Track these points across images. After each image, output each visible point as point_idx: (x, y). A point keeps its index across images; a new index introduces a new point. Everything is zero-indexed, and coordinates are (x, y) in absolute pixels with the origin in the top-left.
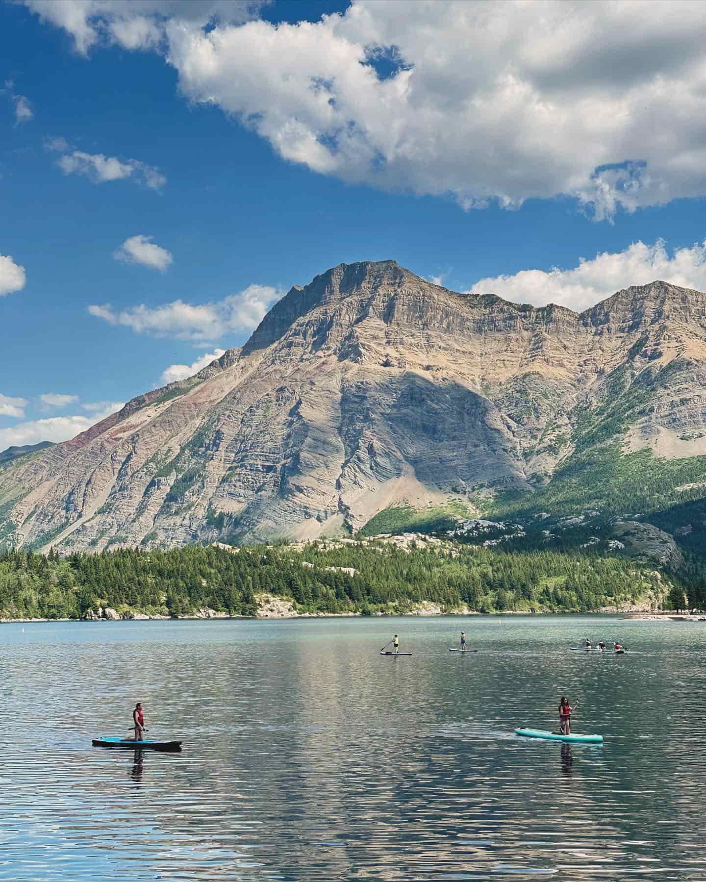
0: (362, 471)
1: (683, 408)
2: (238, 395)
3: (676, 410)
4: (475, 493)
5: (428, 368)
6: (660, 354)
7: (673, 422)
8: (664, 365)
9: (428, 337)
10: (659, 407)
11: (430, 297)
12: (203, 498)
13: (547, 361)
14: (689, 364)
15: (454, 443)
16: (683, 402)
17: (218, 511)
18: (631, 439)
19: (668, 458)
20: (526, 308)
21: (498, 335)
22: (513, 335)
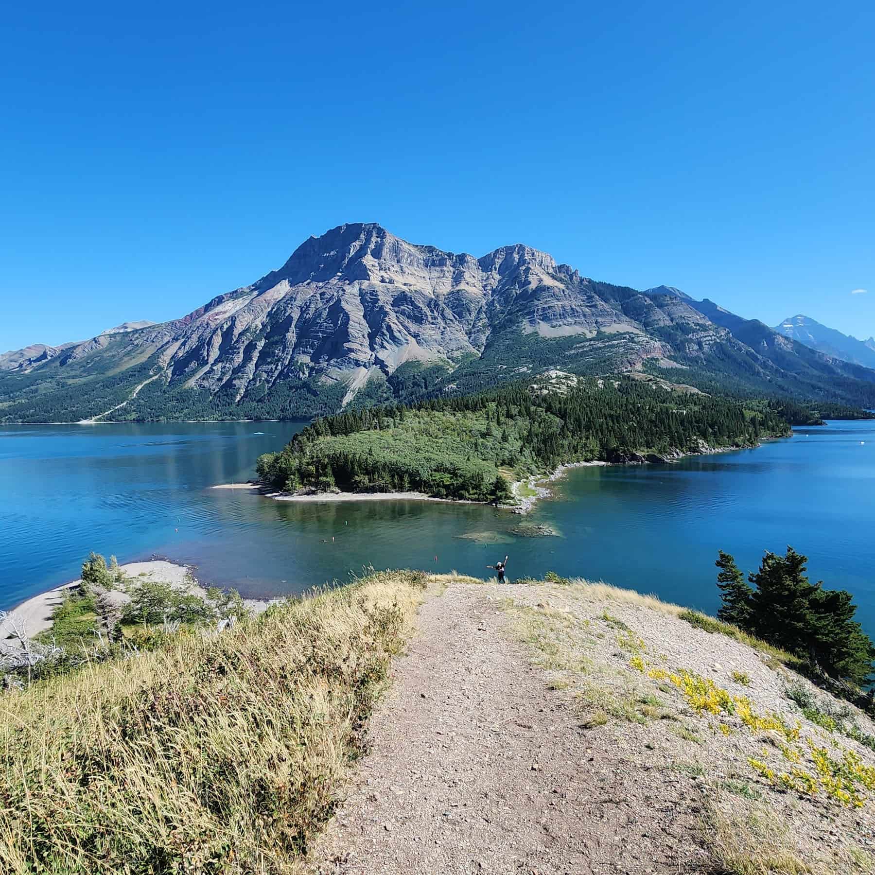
0: (386, 340)
1: (550, 311)
2: (294, 296)
3: (546, 312)
4: (450, 354)
5: (405, 284)
6: (530, 283)
7: (545, 318)
8: (534, 288)
9: (402, 268)
10: (538, 310)
11: (401, 245)
12: (287, 354)
13: (468, 284)
14: (548, 288)
15: (433, 326)
16: (549, 307)
17: (300, 362)
18: (526, 326)
19: (548, 337)
20: (450, 255)
21: (437, 268)
22: (445, 268)
